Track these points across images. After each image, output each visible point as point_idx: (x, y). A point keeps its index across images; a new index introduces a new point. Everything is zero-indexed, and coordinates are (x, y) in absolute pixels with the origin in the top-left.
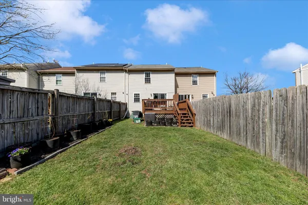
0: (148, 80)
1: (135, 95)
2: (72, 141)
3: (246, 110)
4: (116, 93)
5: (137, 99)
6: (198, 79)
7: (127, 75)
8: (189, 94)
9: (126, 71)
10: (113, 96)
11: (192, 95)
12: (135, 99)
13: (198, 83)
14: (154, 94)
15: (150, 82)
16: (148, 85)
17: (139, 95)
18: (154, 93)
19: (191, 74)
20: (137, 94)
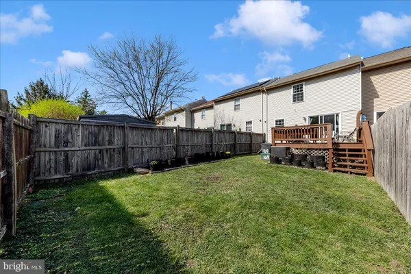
0: (298, 97)
1: (277, 121)
2: (185, 164)
4: (251, 122)
7: (265, 95)
9: (263, 91)
10: (248, 126)
14: (311, 117)
15: (302, 99)
16: (299, 105)
17: (283, 120)
18: (312, 115)
20: (280, 121)
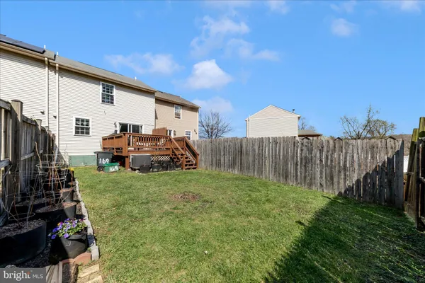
0: (108, 99)
3: (254, 150)
5: (83, 129)
6: (181, 111)
7: (54, 74)
8: (170, 129)
9: (50, 66)
11: (175, 132)
12: (77, 128)
13: (181, 116)
14: (120, 124)
15: (112, 103)
16: (107, 107)
17: (88, 121)
18: (122, 122)
19: (174, 104)
20: (83, 120)
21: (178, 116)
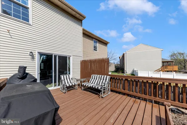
6: (98, 45)
13: (98, 50)
14: (41, 54)
19: (93, 38)
21: (95, 48)
